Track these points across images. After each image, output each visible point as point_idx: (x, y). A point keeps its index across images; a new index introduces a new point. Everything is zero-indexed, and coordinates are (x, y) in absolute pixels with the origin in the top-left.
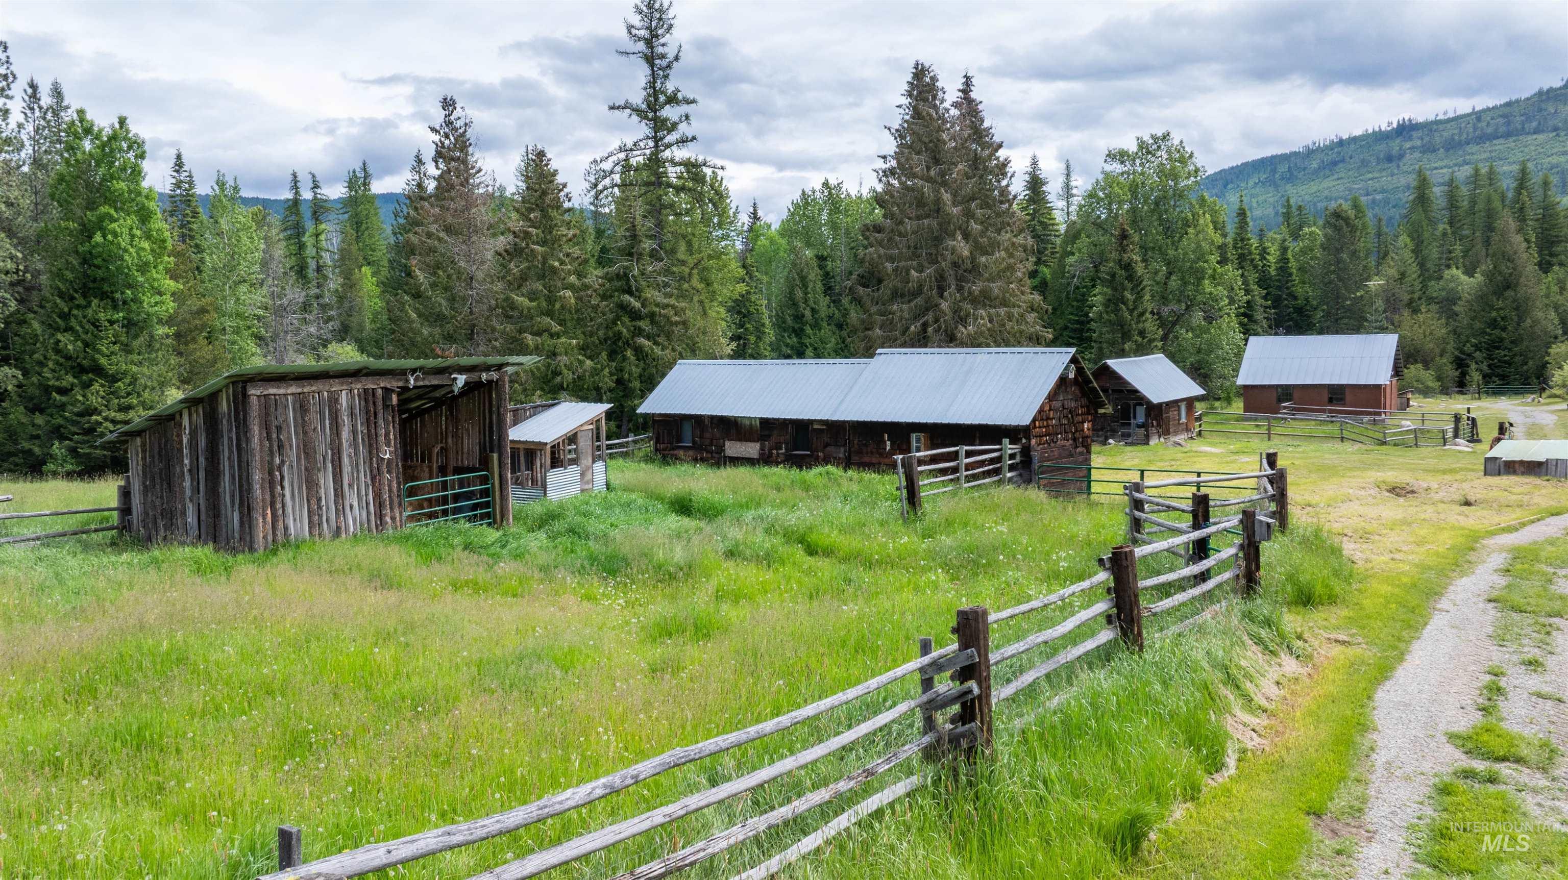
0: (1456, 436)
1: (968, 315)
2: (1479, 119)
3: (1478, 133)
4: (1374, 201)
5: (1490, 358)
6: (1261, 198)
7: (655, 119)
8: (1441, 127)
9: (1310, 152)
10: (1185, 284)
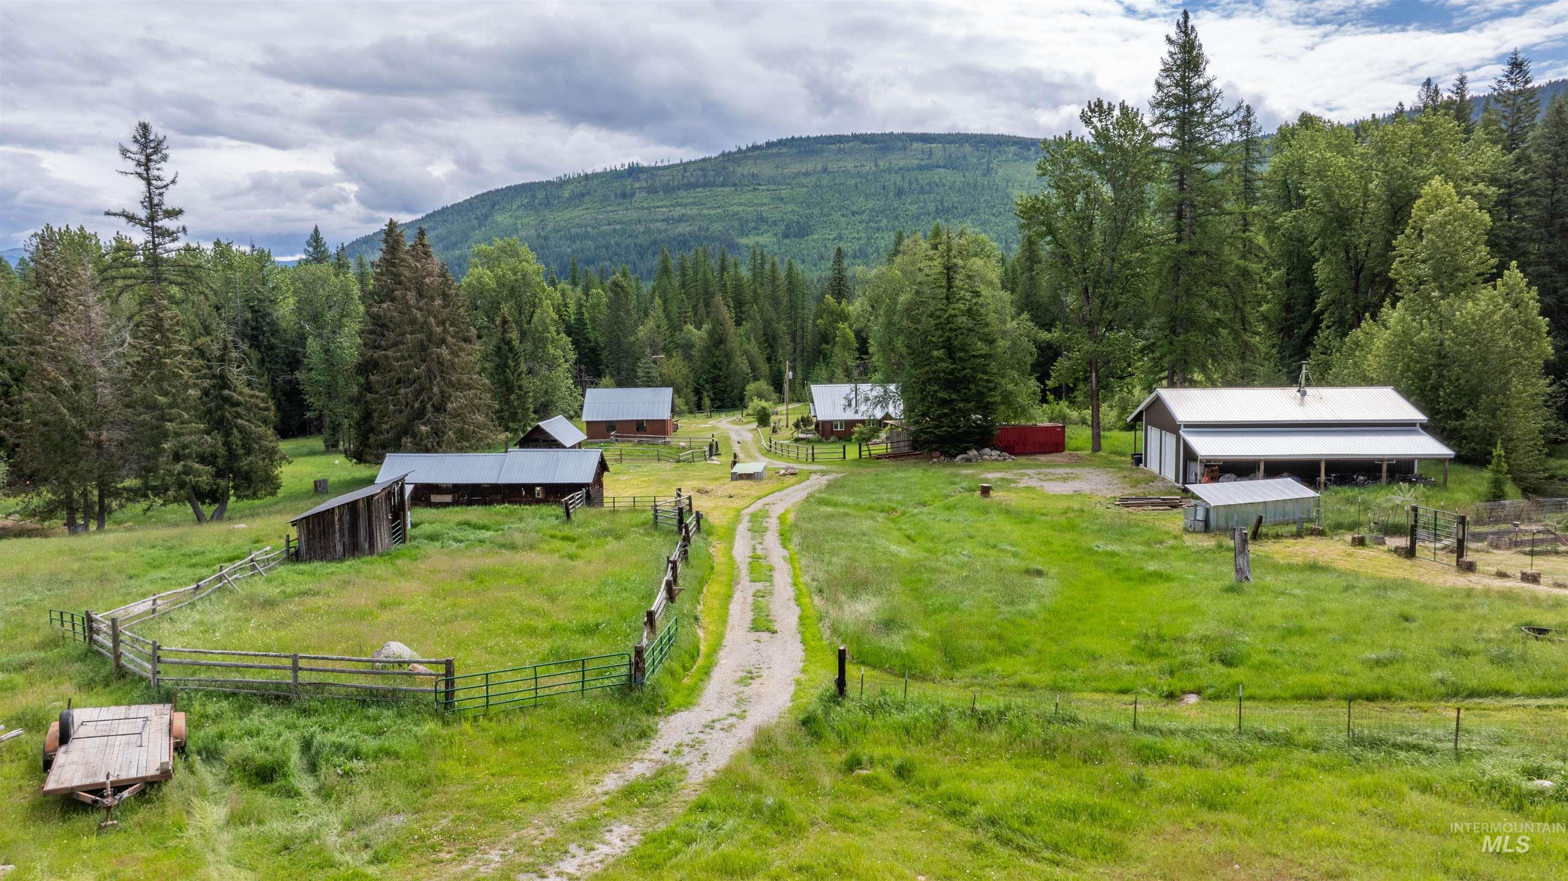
0: (711, 455)
1: (450, 395)
2: (685, 170)
3: (685, 181)
4: (614, 230)
5: (714, 388)
6: (525, 221)
7: (153, 228)
8: (660, 172)
9: (563, 183)
10: (536, 348)
